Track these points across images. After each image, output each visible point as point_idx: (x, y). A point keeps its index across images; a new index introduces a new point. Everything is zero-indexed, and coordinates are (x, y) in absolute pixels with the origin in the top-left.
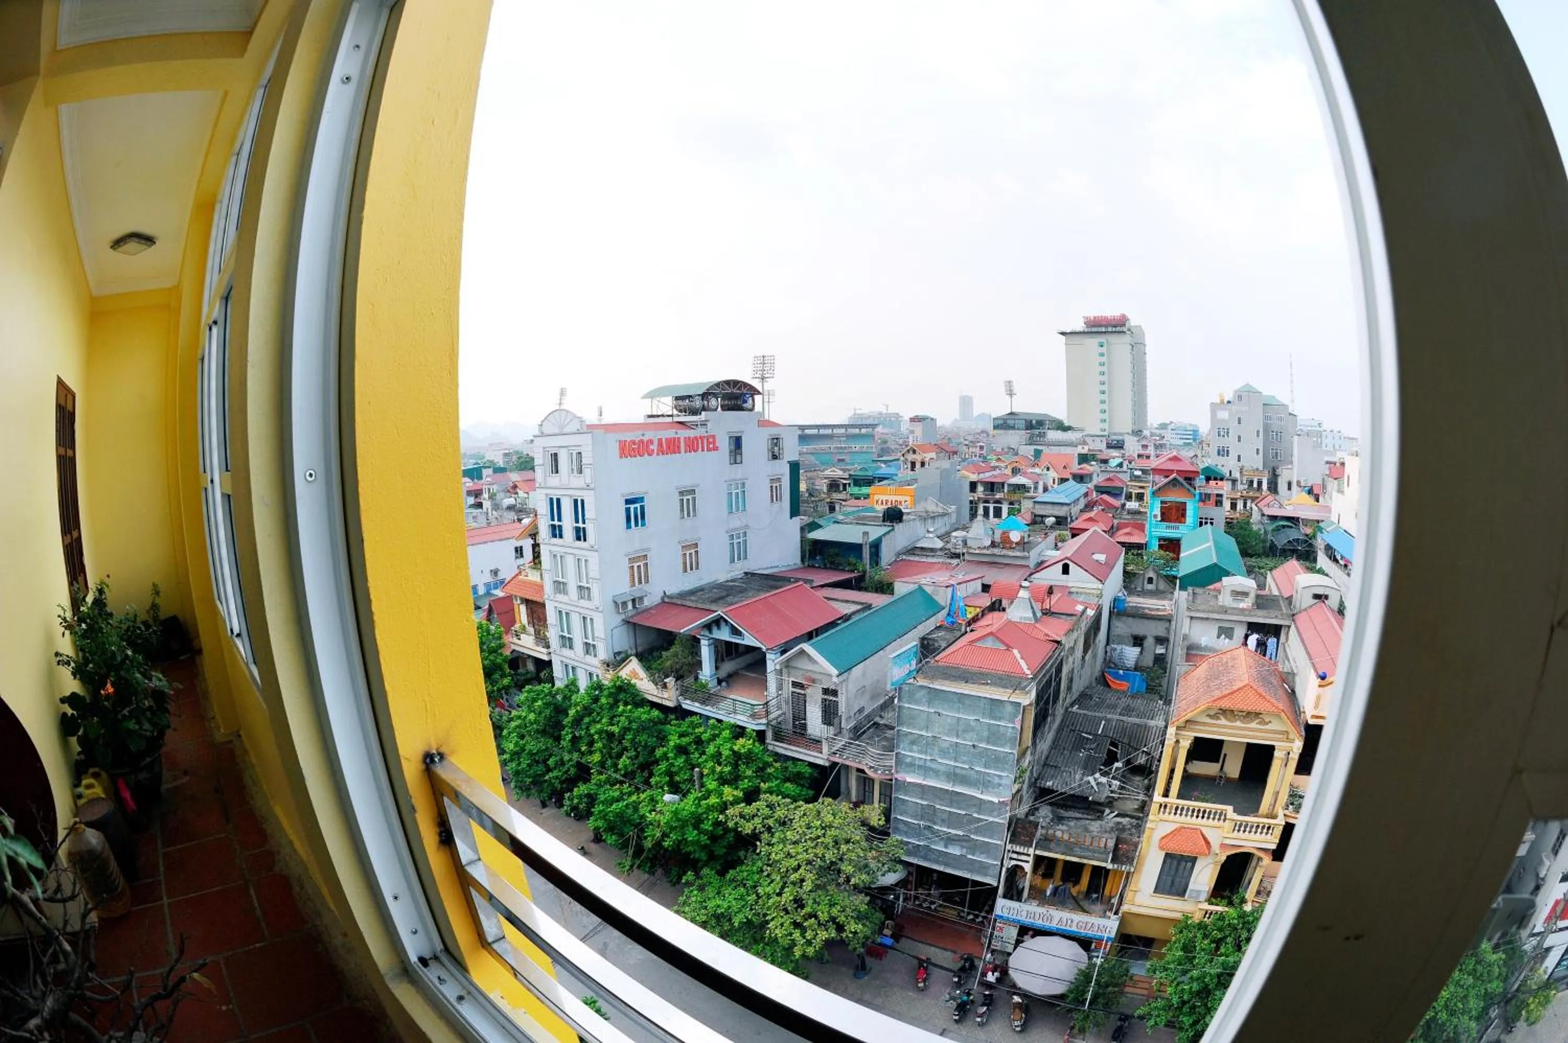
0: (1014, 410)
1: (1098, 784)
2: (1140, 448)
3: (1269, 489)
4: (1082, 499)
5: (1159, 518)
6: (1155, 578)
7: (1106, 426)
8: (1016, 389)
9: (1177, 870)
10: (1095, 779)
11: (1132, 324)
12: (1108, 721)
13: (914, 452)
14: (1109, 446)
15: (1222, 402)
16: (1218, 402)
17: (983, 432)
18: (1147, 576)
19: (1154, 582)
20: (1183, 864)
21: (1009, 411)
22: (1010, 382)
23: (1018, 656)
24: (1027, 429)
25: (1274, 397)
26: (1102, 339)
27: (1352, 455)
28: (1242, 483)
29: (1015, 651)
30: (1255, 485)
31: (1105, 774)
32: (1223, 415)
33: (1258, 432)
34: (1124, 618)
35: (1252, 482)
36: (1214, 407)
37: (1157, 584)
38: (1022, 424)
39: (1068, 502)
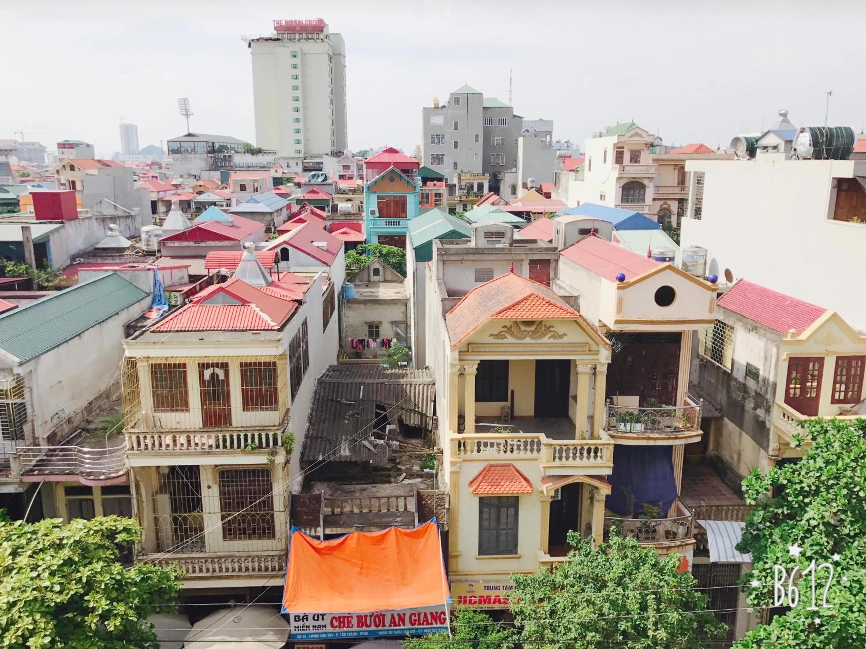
0: (191, 131)
1: (375, 446)
2: (341, 169)
3: (490, 190)
4: (285, 210)
5: (377, 214)
6: (381, 269)
7: (301, 147)
8: (192, 108)
9: (498, 519)
10: (370, 442)
11: (331, 32)
12: (367, 386)
13: (72, 168)
14: (306, 170)
15: (436, 107)
16: (433, 106)
17: (153, 163)
18: (372, 268)
19: (381, 273)
20: (503, 510)
21: (187, 133)
22: (185, 100)
23: (257, 310)
24: (209, 152)
25: (496, 99)
26: (295, 47)
27: (595, 137)
28: (461, 189)
29: (253, 306)
30: (475, 189)
31: (379, 436)
32: (438, 120)
33: (477, 136)
34: (355, 306)
35: (472, 187)
36: (428, 113)
37: (384, 273)
38: (202, 148)
39: (269, 210)
